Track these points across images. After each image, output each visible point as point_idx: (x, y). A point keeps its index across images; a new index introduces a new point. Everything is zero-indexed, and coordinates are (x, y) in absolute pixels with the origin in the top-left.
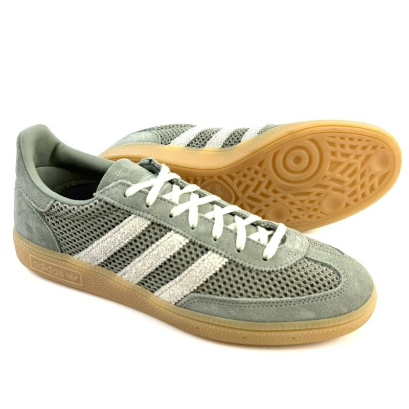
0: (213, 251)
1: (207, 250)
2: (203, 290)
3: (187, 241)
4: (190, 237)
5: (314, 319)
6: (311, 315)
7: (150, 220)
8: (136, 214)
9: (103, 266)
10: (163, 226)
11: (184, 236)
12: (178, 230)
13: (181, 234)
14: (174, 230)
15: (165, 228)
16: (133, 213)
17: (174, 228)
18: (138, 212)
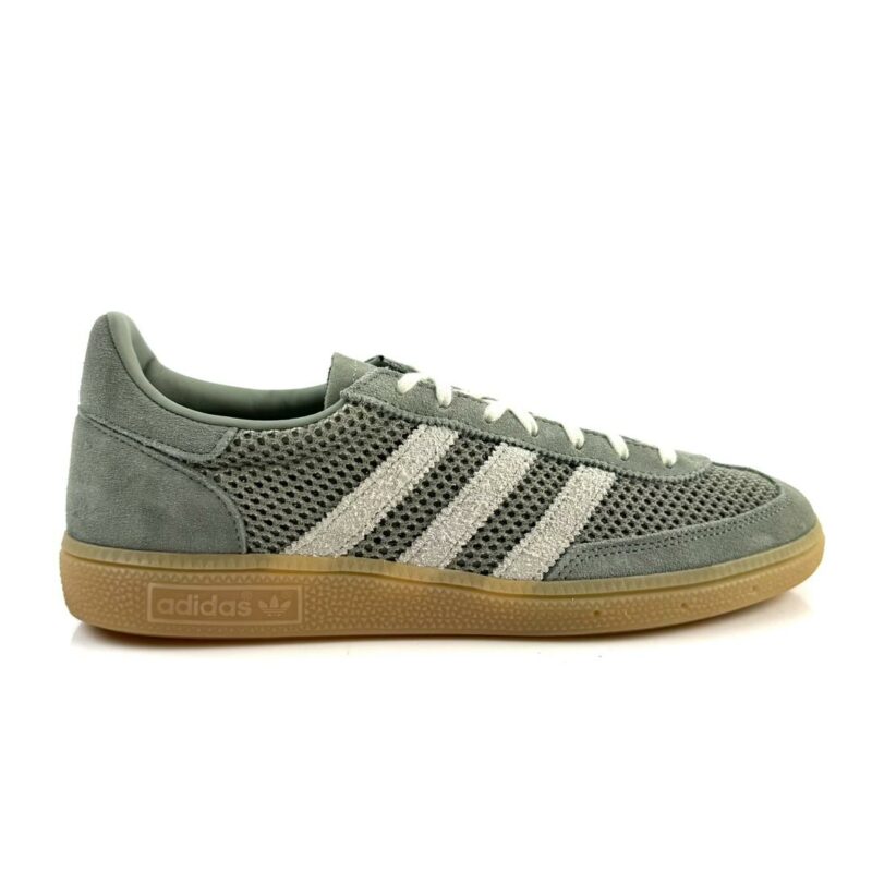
0: (587, 464)
1: (574, 465)
2: (592, 536)
3: (534, 455)
4: (538, 449)
5: (774, 547)
6: (767, 540)
7: (457, 429)
8: (428, 424)
9: (359, 555)
10: (481, 437)
11: (527, 449)
12: (512, 440)
13: (521, 446)
14: (506, 442)
15: (487, 440)
16: (421, 423)
17: (504, 438)
18: (432, 420)
